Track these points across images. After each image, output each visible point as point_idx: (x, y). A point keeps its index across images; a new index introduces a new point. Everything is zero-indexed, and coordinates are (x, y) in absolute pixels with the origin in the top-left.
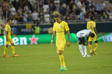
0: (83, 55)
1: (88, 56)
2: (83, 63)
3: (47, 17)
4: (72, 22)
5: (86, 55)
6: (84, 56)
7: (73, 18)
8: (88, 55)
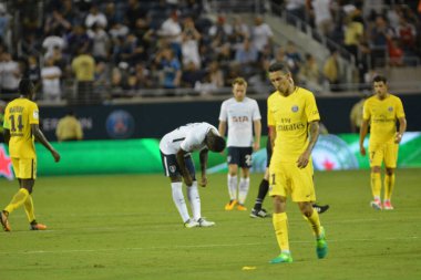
0: (188, 222)
1: (205, 223)
2: (188, 251)
3: (51, 78)
4: (145, 96)
5: (200, 221)
6: (189, 225)
7: (150, 83)
8: (207, 220)
